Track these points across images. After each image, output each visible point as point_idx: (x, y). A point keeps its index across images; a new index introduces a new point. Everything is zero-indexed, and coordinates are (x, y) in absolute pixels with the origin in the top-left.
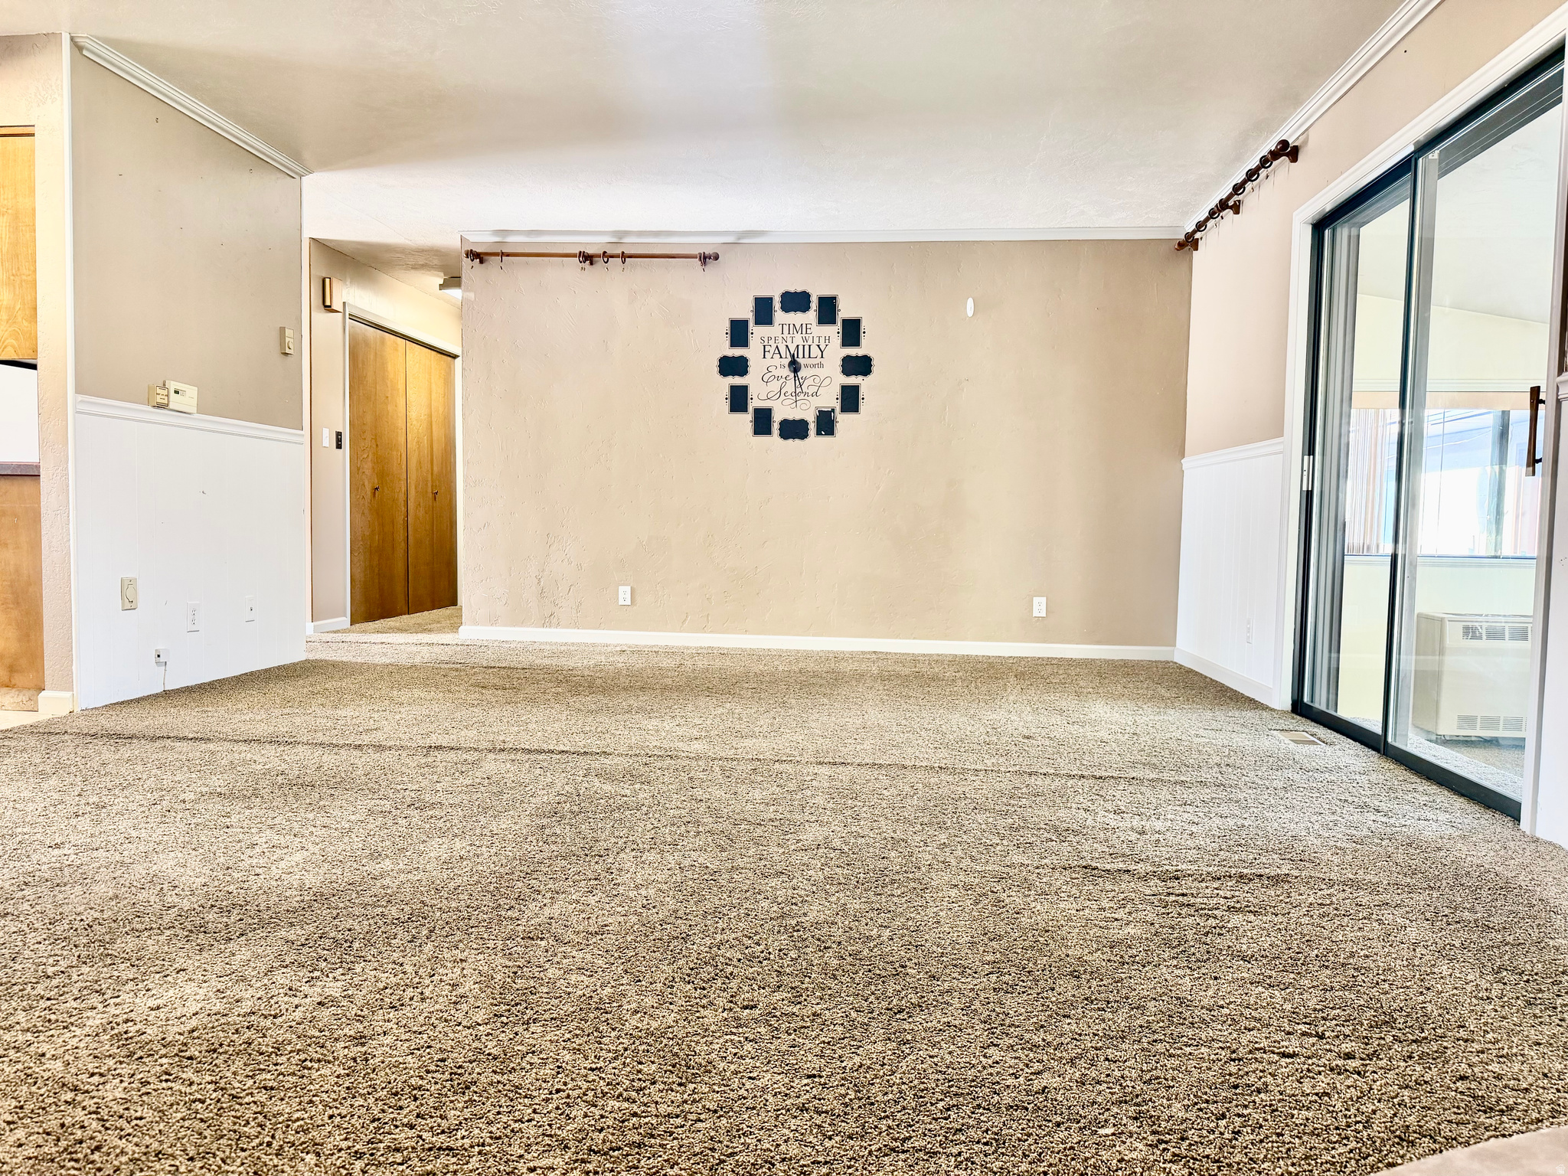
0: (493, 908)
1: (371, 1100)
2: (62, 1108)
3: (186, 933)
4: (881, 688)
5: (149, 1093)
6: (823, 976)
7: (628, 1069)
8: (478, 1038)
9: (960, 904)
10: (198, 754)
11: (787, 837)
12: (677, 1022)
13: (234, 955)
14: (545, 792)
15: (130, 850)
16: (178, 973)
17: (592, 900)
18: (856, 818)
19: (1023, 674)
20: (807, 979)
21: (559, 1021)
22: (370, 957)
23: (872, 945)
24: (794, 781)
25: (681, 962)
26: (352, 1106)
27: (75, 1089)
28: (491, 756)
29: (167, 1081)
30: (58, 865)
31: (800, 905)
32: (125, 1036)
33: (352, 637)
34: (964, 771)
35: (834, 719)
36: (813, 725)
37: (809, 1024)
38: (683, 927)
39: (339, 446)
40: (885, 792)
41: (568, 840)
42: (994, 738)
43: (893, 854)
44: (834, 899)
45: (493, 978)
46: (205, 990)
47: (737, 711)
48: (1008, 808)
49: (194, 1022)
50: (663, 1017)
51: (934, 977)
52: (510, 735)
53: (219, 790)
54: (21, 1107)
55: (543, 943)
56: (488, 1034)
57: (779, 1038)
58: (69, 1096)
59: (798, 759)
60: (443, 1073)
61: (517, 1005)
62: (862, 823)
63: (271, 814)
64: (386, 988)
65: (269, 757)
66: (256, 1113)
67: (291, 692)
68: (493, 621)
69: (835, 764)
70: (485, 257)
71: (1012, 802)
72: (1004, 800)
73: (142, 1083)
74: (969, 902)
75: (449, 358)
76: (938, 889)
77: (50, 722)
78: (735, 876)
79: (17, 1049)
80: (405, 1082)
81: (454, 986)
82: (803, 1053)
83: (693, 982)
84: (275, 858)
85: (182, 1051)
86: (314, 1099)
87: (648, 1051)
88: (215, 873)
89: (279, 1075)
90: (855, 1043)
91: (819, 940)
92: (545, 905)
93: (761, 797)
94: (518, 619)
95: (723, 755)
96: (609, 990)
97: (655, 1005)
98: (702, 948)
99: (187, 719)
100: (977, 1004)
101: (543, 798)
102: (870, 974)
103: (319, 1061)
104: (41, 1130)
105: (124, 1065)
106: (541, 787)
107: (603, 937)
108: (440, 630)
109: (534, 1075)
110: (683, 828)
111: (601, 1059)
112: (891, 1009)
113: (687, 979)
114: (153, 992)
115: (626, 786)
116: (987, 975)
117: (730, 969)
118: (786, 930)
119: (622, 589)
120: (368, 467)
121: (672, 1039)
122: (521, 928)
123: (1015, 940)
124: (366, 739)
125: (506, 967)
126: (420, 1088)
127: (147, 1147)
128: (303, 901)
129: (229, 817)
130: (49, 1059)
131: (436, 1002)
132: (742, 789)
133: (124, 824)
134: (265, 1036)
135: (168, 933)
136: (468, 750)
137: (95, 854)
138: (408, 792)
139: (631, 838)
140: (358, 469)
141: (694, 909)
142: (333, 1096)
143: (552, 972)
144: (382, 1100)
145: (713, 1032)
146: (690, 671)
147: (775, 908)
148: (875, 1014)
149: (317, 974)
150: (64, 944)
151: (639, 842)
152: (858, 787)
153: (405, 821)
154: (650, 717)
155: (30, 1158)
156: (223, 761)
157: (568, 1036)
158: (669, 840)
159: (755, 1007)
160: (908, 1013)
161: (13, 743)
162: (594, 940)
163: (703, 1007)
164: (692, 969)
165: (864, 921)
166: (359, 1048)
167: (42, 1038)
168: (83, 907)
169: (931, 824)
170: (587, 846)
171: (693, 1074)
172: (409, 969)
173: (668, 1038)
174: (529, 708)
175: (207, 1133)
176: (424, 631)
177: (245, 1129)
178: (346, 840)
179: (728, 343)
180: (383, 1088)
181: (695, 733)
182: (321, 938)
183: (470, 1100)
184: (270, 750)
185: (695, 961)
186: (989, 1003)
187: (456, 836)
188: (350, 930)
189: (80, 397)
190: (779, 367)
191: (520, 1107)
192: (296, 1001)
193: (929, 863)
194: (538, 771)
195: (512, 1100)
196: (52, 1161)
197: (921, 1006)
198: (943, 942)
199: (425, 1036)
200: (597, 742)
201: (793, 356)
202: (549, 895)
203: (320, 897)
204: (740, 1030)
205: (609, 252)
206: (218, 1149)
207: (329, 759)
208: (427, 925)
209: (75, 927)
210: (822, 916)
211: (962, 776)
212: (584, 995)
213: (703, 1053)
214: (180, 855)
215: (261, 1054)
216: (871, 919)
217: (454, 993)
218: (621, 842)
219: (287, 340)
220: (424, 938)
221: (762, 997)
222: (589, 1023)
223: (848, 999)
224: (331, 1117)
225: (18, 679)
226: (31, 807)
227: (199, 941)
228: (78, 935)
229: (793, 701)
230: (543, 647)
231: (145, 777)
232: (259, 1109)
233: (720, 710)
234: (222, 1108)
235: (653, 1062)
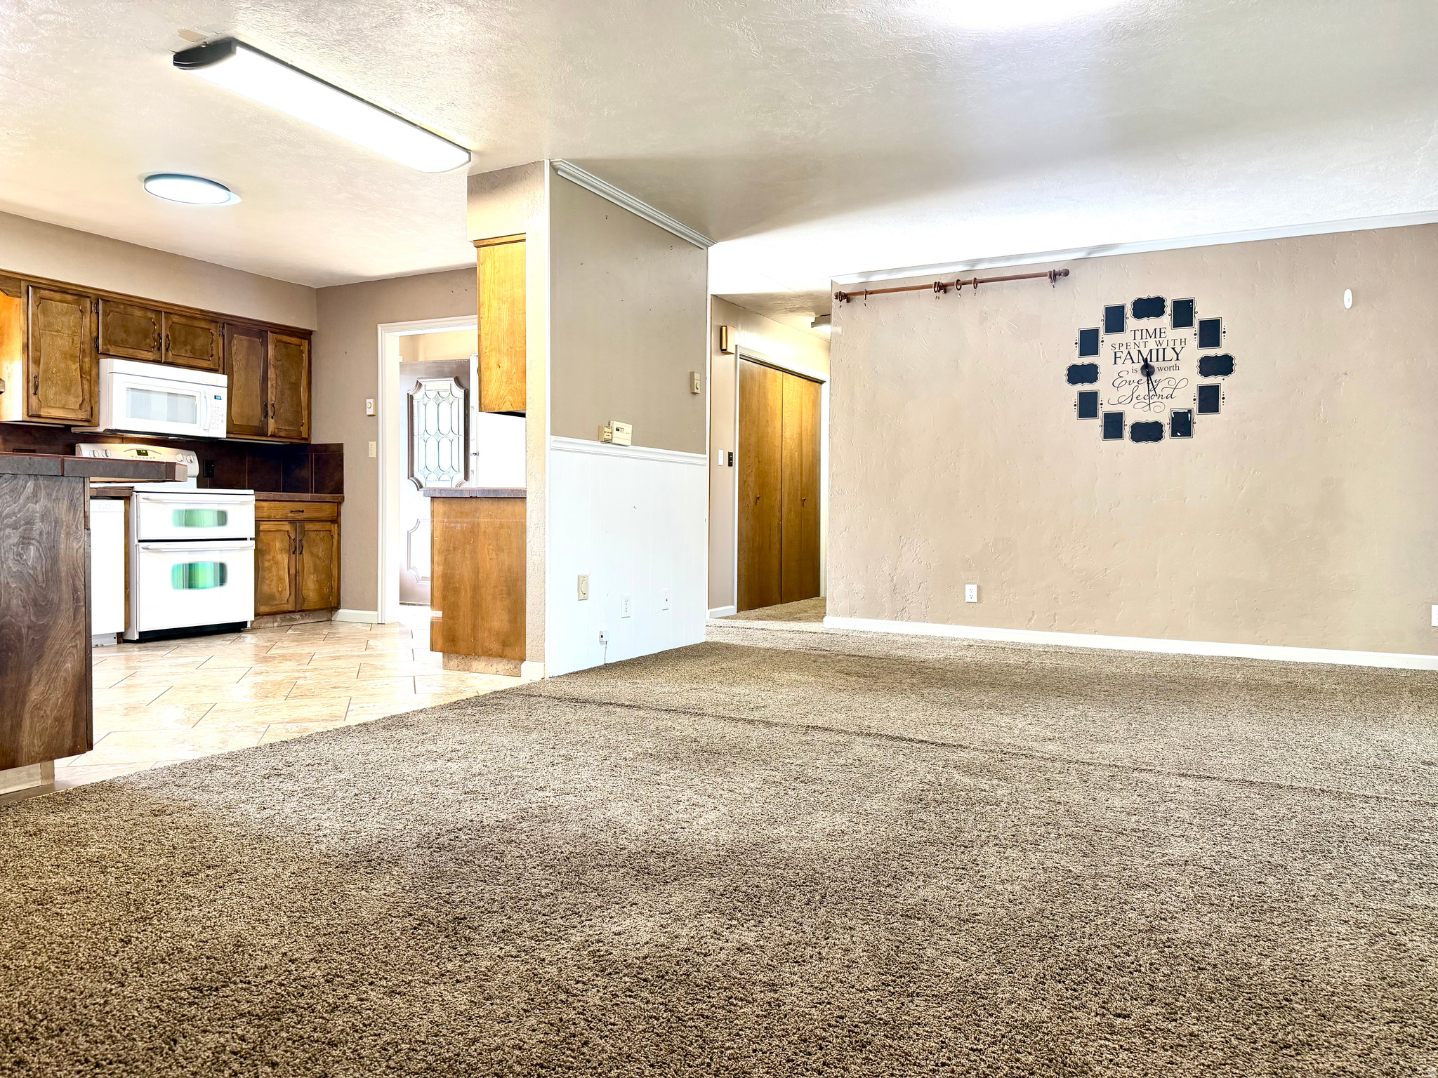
0: (873, 883)
1: (785, 1043)
2: (559, 1005)
3: (635, 873)
4: (1248, 698)
5: (618, 1004)
6: (1199, 997)
7: (1007, 1056)
8: (869, 1002)
9: (1352, 942)
10: (633, 719)
11: (1151, 850)
12: (1051, 1019)
13: (671, 896)
14: (909, 778)
15: (592, 797)
16: (631, 906)
17: (961, 888)
18: (1228, 837)
19: (1419, 689)
20: (1181, 998)
21: (941, 999)
22: (775, 914)
23: (1251, 972)
24: (1156, 792)
25: (1051, 961)
26: (770, 1044)
27: (567, 992)
28: (859, 739)
29: (630, 996)
30: (543, 805)
31: (1169, 921)
32: (598, 954)
33: (740, 623)
34: (1351, 797)
35: (1196, 729)
36: (1174, 734)
37: (1186, 1044)
38: (1050, 927)
39: (730, 464)
40: (1257, 812)
41: (934, 827)
42: (1387, 762)
43: (1271, 880)
44: (1206, 919)
45: (879, 949)
46: (652, 924)
47: (1090, 713)
48: (1406, 842)
49: (646, 950)
50: (1037, 1011)
51: (1324, 1016)
52: (876, 722)
53: (650, 752)
54: (532, 1000)
55: (920, 923)
56: (878, 1000)
57: (1156, 1052)
58: (563, 997)
59: (1158, 768)
60: (843, 1029)
61: (901, 977)
62: (1233, 843)
63: (689, 775)
64: (790, 944)
65: (684, 726)
66: (696, 1036)
67: (697, 671)
68: (851, 613)
69: (1199, 777)
70: (851, 297)
71: (1412, 835)
72: (1402, 832)
73: (612, 995)
74: (1362, 941)
75: (817, 384)
76: (1325, 924)
77: (529, 687)
78: (1099, 883)
79: (526, 952)
80: (811, 1031)
81: (847, 951)
82: (1182, 1071)
83: (1064, 982)
84: (695, 814)
85: (639, 973)
86: (740, 1032)
87: (1024, 1042)
88: (652, 824)
89: (712, 1006)
90: (1237, 1071)
91: (1192, 959)
92: (919, 887)
93: (1121, 805)
94: (874, 612)
95: (1079, 758)
96: (984, 977)
97: (1028, 998)
98: (1071, 950)
99: (623, 688)
100: (1376, 1053)
101: (908, 784)
102: (1250, 1003)
103: (742, 1000)
104: (547, 1021)
105: (599, 978)
106: (905, 773)
107: (974, 925)
108: (807, 619)
109: (920, 1045)
110: (1043, 828)
111: (981, 1041)
112: (1276, 1043)
113: (1058, 978)
114: (615, 920)
115: (984, 781)
116: (1388, 1023)
117: (1100, 975)
118: (1156, 944)
119: (968, 587)
120: (751, 480)
121: (1048, 1034)
122: (899, 906)
123: (1421, 990)
124: (757, 715)
125: (889, 940)
126: (824, 1039)
127: (620, 1049)
128: (719, 856)
129: (658, 775)
130: (548, 964)
131: (832, 964)
132: (1101, 795)
133: (585, 775)
134: (698, 971)
135: (622, 870)
136: (839, 732)
137: (567, 798)
138: (793, 767)
139: (993, 833)
140: (745, 482)
141: (1060, 910)
142: (755, 1033)
143: (930, 952)
144: (794, 1044)
145: (1087, 1034)
146: (1038, 669)
147: (1143, 921)
148: (1258, 1045)
149: (734, 922)
150: (551, 871)
151: (1001, 837)
152: (1227, 804)
153: (793, 792)
154: (1001, 714)
155: (541, 1042)
156: (651, 727)
157: (949, 1014)
158: (1031, 839)
159: (1129, 1016)
160: (1295, 1050)
161: (506, 702)
162: (966, 927)
163: (1076, 1008)
164: (1062, 969)
165: (1241, 947)
166: (772, 994)
167: (541, 946)
168: (563, 841)
169: (1314, 852)
170: (952, 835)
171: (1070, 1072)
172: (808, 930)
173: (1043, 1033)
174: (888, 697)
175: (662, 1046)
176: (795, 619)
177: (690, 1048)
178: (748, 804)
179: (1077, 352)
180: (794, 1034)
181: (1049, 733)
182: (735, 890)
183: (867, 1058)
184: (685, 720)
185: (1065, 962)
186: (1391, 1054)
187: (836, 811)
188: (757, 887)
189: (554, 438)
190: (1130, 371)
191: (910, 1073)
192: (720, 944)
193: (1313, 893)
194: (901, 758)
195: (903, 1065)
196: (556, 1047)
197: (1310, 1045)
198: (1334, 980)
199: (825, 993)
200: (953, 735)
201: (1145, 361)
202: (921, 878)
203: (731, 853)
204: (1115, 1037)
205: (962, 280)
206: (671, 1061)
207: (730, 731)
208: (820, 891)
209: (558, 857)
210: (1195, 936)
211: (1348, 802)
212: (961, 978)
213: (1078, 1054)
214: (626, 805)
215: (697, 986)
216: (1249, 946)
217: (846, 958)
218: (984, 835)
219: (696, 382)
220: (818, 903)
221: (1135, 1007)
222: (967, 1005)
223: (1227, 1024)
224: (754, 1051)
225: (508, 651)
226: (522, 755)
227: (645, 881)
228: (560, 865)
229: (1150, 707)
230: (896, 638)
231: (597, 736)
232: (699, 1033)
233: (1072, 712)
234: (671, 1027)
235: (1030, 1054)
